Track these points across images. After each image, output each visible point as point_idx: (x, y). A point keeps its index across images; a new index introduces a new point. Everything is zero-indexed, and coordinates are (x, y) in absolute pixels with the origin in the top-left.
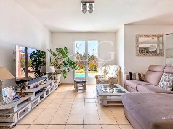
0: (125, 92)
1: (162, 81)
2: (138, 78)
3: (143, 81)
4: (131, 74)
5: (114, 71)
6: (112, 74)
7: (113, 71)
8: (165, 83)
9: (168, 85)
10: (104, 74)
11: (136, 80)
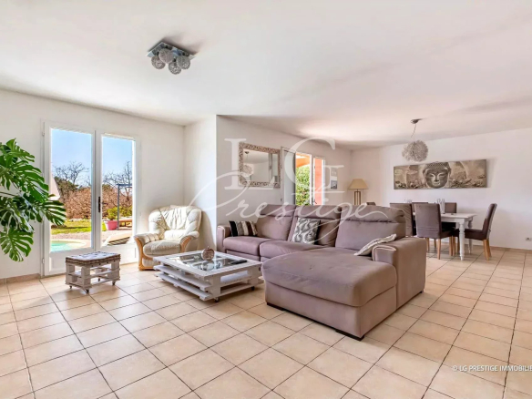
0: (246, 261)
1: (298, 231)
2: (246, 232)
3: (256, 236)
4: (233, 224)
5: (188, 222)
6: (183, 228)
7: (183, 221)
8: (304, 235)
9: (309, 237)
10: (157, 232)
11: (243, 235)
